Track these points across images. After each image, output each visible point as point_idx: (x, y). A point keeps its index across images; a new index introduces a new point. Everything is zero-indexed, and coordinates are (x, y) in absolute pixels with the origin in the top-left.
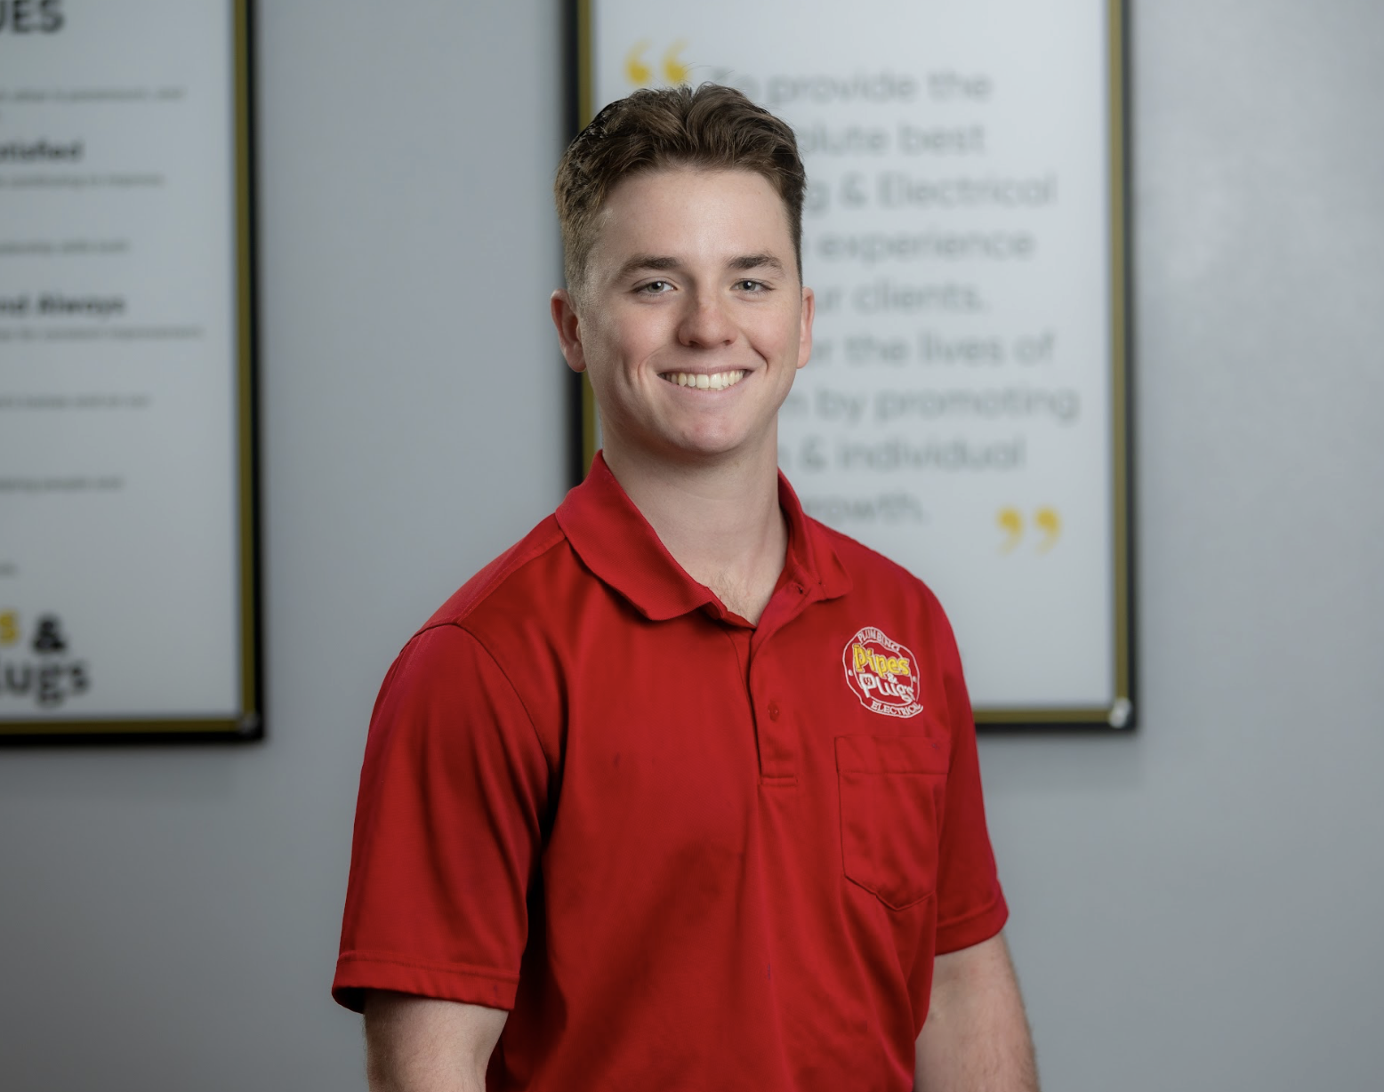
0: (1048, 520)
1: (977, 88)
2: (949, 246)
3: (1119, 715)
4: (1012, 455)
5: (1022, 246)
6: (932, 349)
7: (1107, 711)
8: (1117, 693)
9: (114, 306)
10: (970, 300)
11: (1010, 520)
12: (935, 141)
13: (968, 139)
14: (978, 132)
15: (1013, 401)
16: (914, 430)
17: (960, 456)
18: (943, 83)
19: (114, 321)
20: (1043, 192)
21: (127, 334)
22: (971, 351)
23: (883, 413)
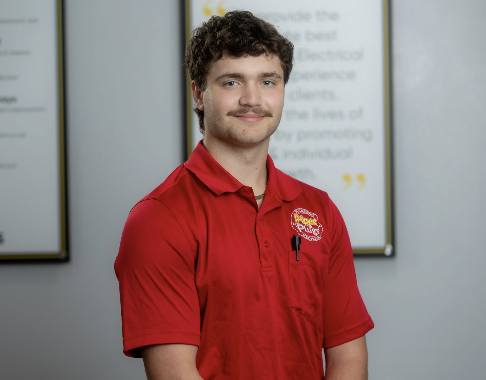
0: (361, 178)
1: (334, 17)
2: (324, 76)
3: (388, 251)
4: (348, 154)
5: (351, 75)
6: (318, 114)
7: (384, 249)
8: (387, 242)
9: (12, 100)
10: (332, 96)
11: (347, 178)
12: (318, 37)
13: (331, 36)
14: (334, 33)
15: (348, 134)
16: (311, 145)
17: (328, 154)
18: (321, 15)
19: (13, 105)
20: (359, 55)
21: (17, 110)
22: (332, 115)
23: (299, 138)
